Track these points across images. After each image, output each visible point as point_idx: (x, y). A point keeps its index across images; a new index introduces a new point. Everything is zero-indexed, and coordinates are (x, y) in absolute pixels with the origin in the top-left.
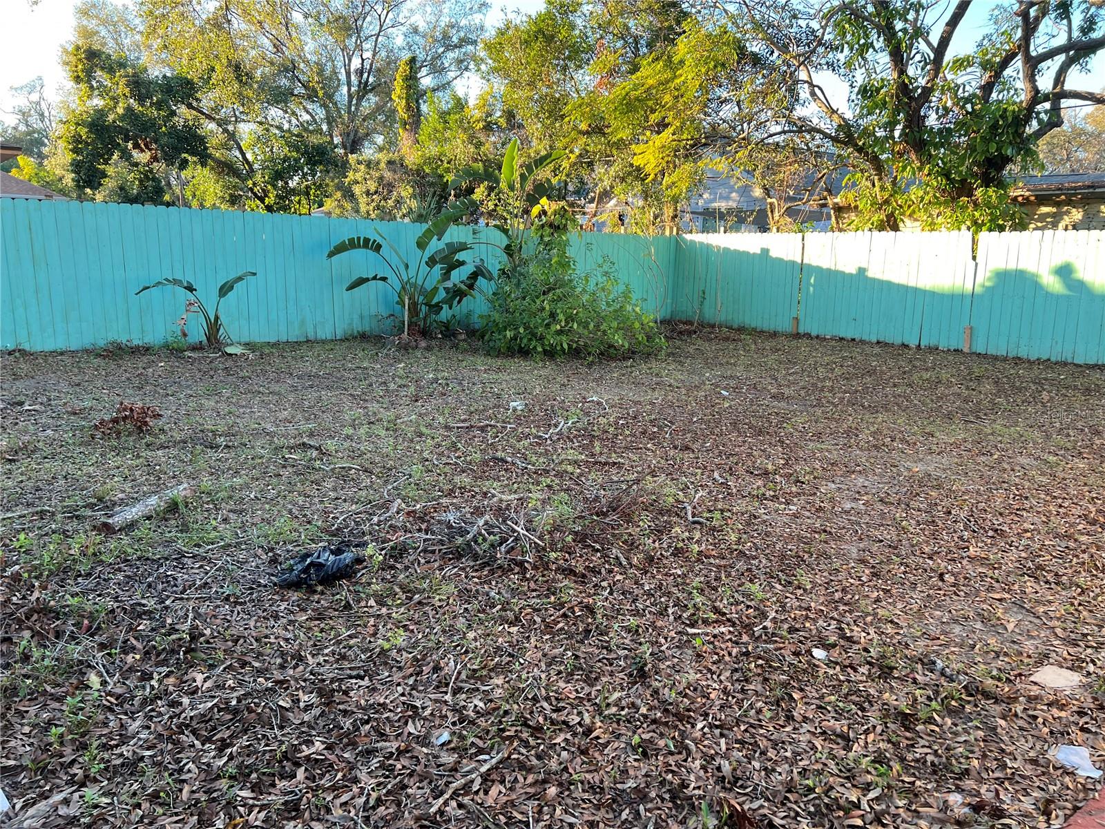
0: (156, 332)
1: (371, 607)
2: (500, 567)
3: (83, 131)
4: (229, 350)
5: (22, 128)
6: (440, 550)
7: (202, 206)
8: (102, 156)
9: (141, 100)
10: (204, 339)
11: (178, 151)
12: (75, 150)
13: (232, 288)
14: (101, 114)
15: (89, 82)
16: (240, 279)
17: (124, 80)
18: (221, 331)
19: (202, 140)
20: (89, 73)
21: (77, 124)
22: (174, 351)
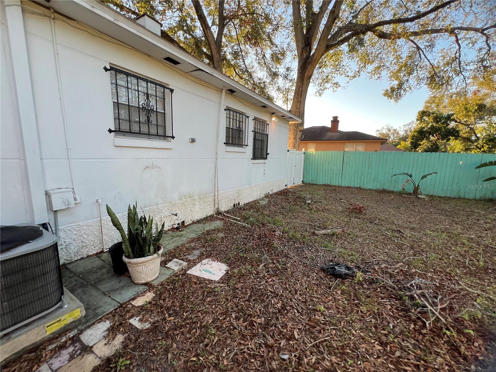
0: (398, 188)
1: (337, 293)
2: (410, 316)
3: (416, 134)
4: (419, 196)
5: (405, 135)
6: (391, 291)
7: (453, 152)
8: (420, 140)
9: (437, 122)
10: (412, 192)
11: (448, 136)
12: (412, 139)
13: (426, 177)
14: (423, 128)
15: (421, 120)
16: (430, 174)
17: (432, 118)
18: (419, 190)
19: (458, 132)
20: (421, 118)
21: (414, 132)
22: (400, 194)
